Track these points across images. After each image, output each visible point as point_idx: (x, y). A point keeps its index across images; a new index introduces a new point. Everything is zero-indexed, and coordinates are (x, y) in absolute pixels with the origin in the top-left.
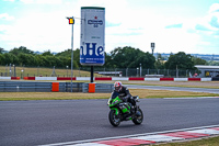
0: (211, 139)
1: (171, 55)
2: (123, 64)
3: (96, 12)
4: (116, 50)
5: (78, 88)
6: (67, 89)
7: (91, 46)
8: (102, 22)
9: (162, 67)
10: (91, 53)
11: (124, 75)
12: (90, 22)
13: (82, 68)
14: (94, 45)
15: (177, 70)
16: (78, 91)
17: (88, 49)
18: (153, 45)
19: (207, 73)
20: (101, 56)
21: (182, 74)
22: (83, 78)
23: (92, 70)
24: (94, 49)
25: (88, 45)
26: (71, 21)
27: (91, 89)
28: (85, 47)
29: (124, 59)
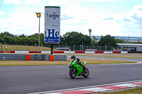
0: (131, 90)
1: (102, 37)
2: (71, 43)
3: (54, 10)
4: (67, 34)
5: (43, 58)
6: (36, 59)
7: (51, 31)
8: (58, 16)
9: (96, 45)
10: (51, 35)
11: (72, 50)
12: (51, 16)
13: (45, 45)
14: (53, 30)
15: (106, 47)
16: (43, 60)
17: (49, 33)
18: (90, 31)
19: (125, 49)
20: (57, 38)
21: (109, 49)
22: (46, 52)
23: (52, 46)
24: (53, 33)
25: (49, 30)
26: (39, 15)
27: (51, 59)
28: (47, 32)
29: (72, 40)
